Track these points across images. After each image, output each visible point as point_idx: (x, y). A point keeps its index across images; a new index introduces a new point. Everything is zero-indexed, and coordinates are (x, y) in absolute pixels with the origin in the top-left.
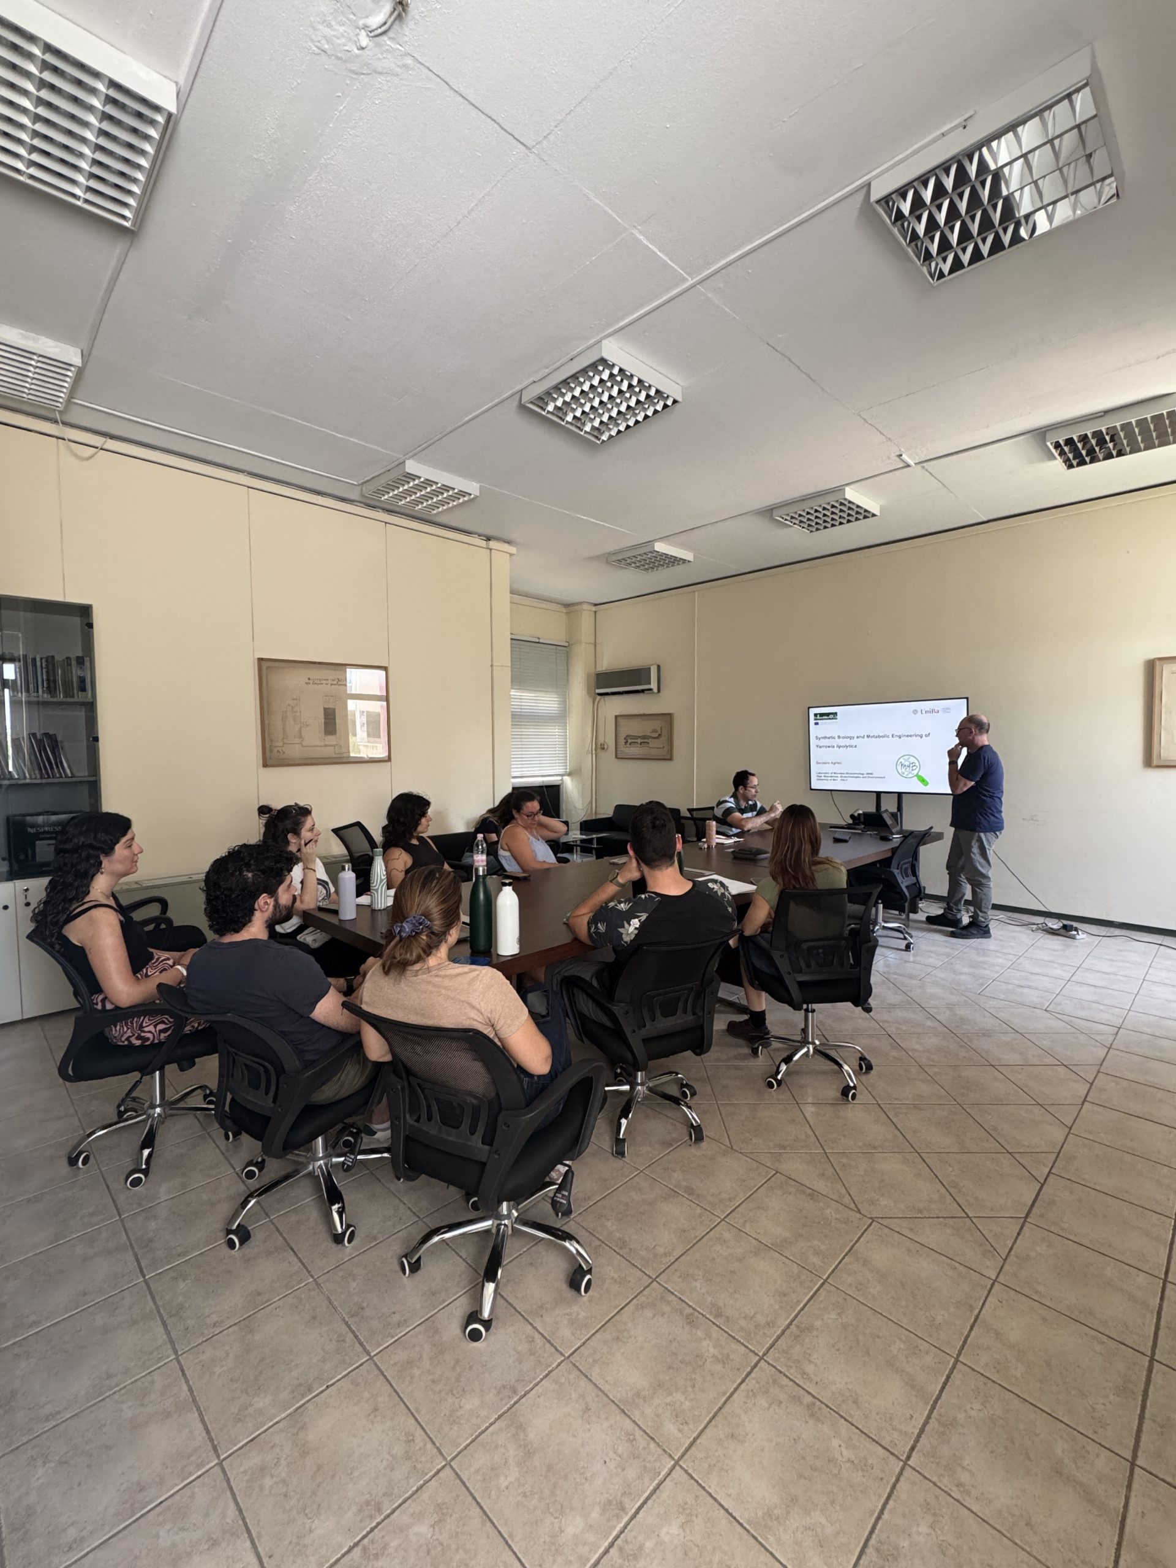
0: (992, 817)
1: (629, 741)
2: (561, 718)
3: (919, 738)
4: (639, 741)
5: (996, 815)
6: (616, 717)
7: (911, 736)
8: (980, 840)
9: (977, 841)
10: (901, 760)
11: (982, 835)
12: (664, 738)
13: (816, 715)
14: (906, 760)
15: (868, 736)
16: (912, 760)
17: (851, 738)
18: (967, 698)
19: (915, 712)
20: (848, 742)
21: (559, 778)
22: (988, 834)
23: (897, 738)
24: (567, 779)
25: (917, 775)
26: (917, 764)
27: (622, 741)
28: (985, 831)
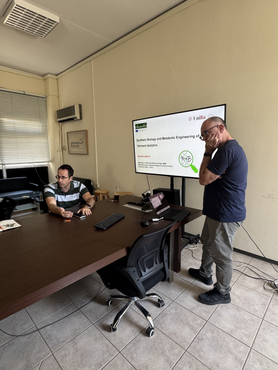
0: (235, 209)
1: (73, 145)
2: (44, 134)
3: (192, 138)
4: (76, 145)
5: (239, 207)
6: (67, 133)
7: (187, 137)
8: (223, 229)
9: (221, 229)
10: (182, 154)
11: (225, 225)
12: (84, 143)
13: (136, 125)
14: (184, 155)
15: (163, 138)
16: (188, 154)
17: (154, 140)
18: (225, 105)
19: (190, 119)
20: (153, 142)
21: (47, 163)
22: (231, 224)
23: (180, 139)
24: (50, 163)
25: (191, 165)
26: (191, 157)
27: (70, 145)
28: (228, 221)
